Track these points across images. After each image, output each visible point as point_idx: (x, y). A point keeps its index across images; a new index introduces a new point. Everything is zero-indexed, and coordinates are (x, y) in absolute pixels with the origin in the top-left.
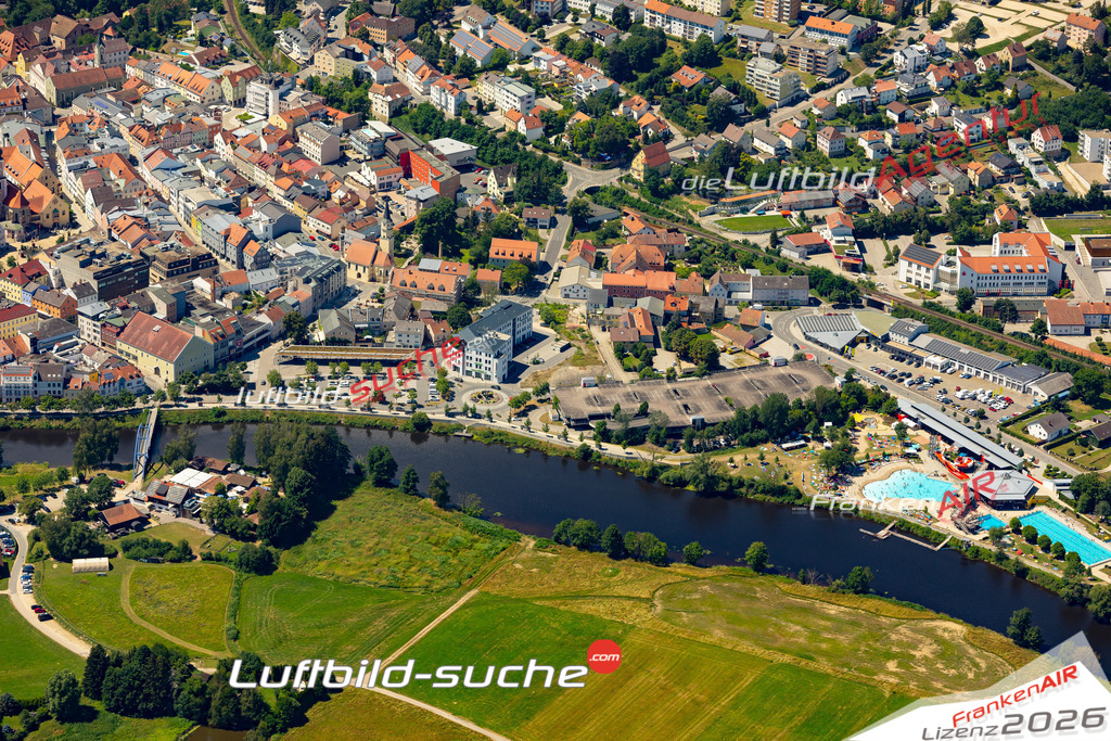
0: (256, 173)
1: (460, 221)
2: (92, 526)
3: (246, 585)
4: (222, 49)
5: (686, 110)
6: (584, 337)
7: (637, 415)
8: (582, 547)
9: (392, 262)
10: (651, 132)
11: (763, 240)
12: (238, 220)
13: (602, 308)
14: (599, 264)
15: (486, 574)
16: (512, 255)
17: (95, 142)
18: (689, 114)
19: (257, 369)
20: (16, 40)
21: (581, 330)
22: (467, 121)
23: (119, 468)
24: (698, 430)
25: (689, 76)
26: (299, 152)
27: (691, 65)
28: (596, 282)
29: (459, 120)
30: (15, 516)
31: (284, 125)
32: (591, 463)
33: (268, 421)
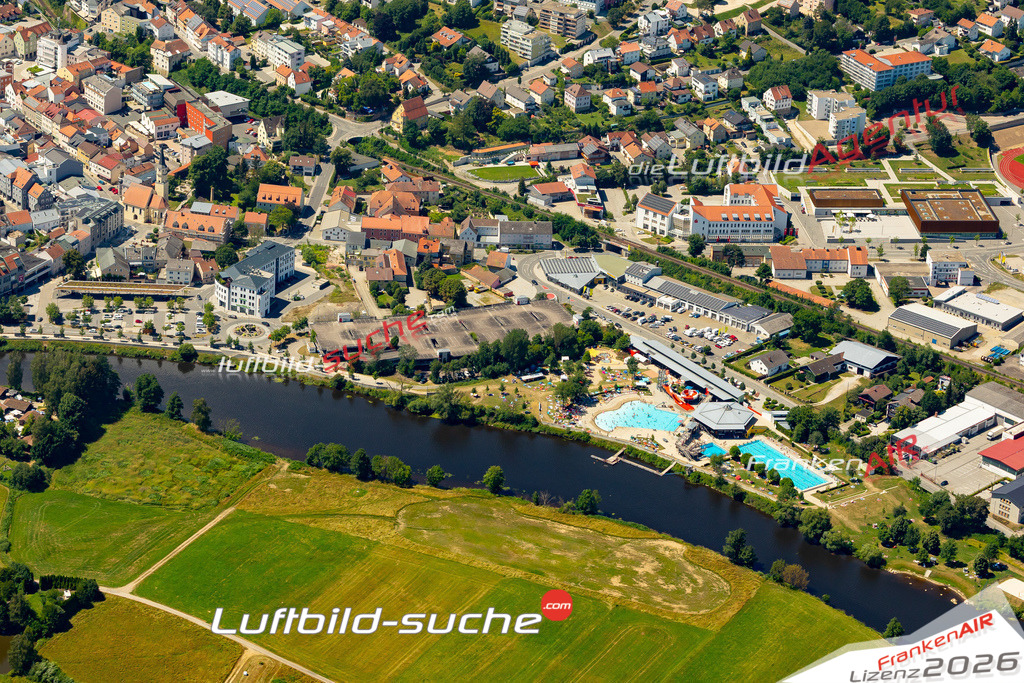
0: (43, 121)
1: (231, 168)
3: (19, 501)
4: (16, 6)
5: (445, 68)
6: (343, 276)
7: (387, 348)
8: (333, 469)
9: (166, 205)
10: (411, 88)
11: (512, 189)
12: (24, 165)
13: (359, 249)
14: (359, 208)
15: (243, 493)
16: (278, 200)
18: (447, 71)
19: (37, 304)
21: (340, 270)
22: (241, 76)
24: (445, 362)
25: (448, 37)
26: (84, 103)
27: (450, 26)
28: (355, 225)
29: (233, 74)
31: (70, 78)
32: (344, 392)
33: (46, 350)
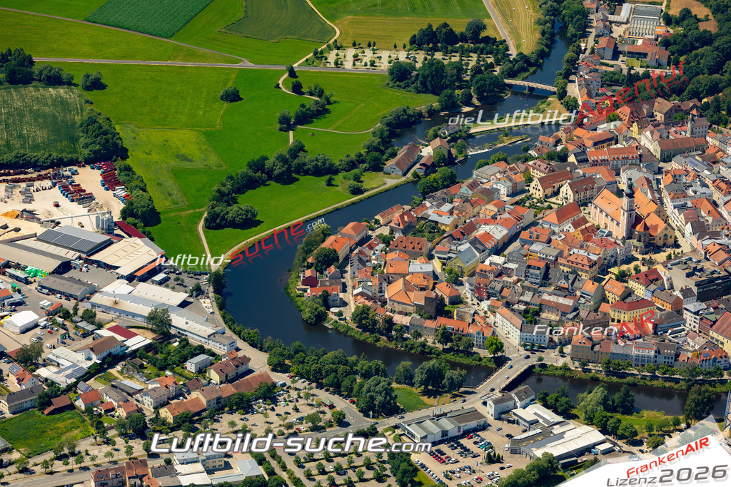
17: (690, 189)
20: (631, 113)
30: (644, 448)
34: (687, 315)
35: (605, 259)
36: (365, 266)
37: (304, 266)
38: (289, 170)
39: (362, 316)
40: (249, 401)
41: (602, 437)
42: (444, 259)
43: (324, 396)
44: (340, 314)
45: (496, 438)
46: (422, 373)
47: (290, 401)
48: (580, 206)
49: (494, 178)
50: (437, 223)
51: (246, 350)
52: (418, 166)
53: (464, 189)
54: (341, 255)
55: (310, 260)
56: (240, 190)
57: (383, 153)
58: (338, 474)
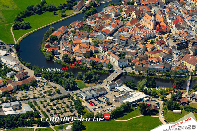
2: (177, 102)
17: (175, 13)
23: (183, 89)
30: (160, 99)
34: (174, 55)
35: (146, 37)
36: (66, 41)
37: (46, 41)
38: (41, 10)
39: (65, 57)
40: (28, 86)
41: (145, 96)
42: (93, 38)
43: (53, 84)
44: (58, 57)
45: (110, 97)
46: (85, 76)
47: (41, 86)
48: (138, 20)
49: (110, 11)
50: (90, 26)
51: (27, 70)
52: (84, 7)
53: (99, 15)
54: (58, 38)
55: (48, 39)
56: (25, 17)
57: (72, 3)
58: (58, 110)
